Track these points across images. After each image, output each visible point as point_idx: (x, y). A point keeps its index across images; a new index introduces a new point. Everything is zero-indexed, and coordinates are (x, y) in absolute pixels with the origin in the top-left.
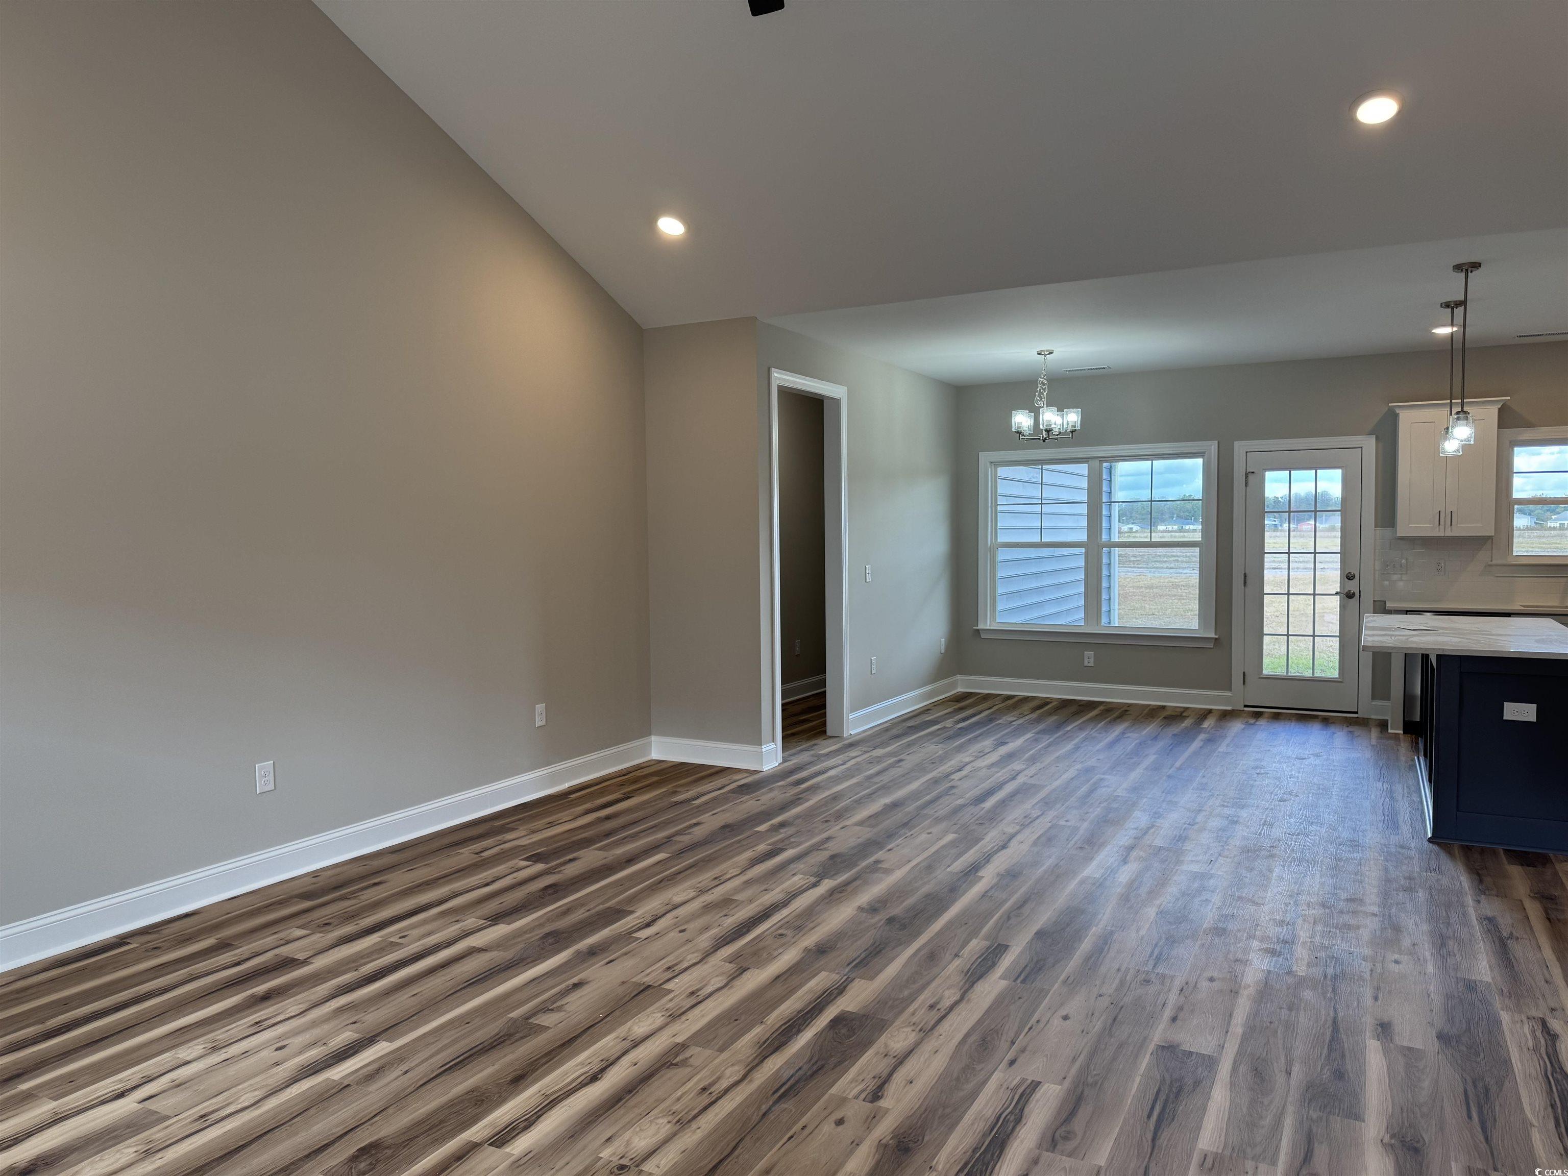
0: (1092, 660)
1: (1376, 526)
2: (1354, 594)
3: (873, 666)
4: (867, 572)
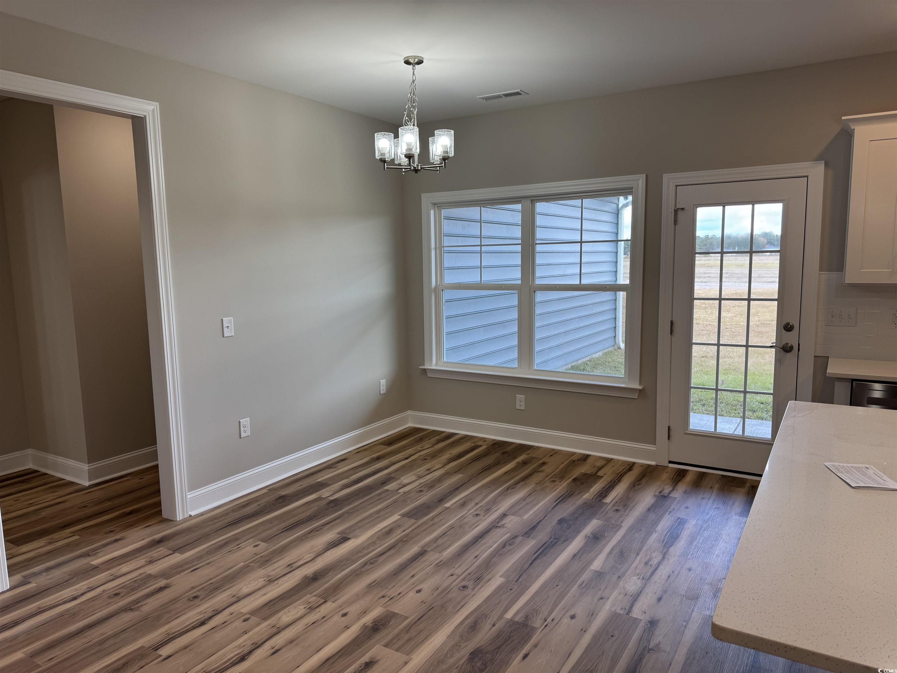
0: (523, 404)
1: (821, 269)
2: (791, 348)
3: (244, 429)
4: (224, 326)
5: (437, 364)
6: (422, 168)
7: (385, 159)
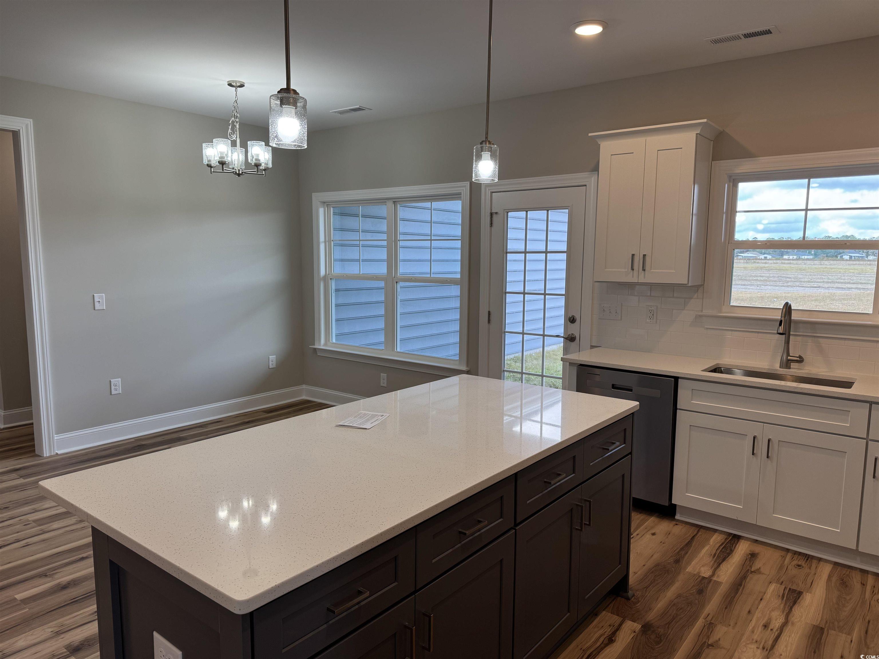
0: (385, 381)
2: (575, 338)
3: (115, 387)
4: (95, 301)
5: (326, 344)
6: (242, 172)
7: (211, 164)
